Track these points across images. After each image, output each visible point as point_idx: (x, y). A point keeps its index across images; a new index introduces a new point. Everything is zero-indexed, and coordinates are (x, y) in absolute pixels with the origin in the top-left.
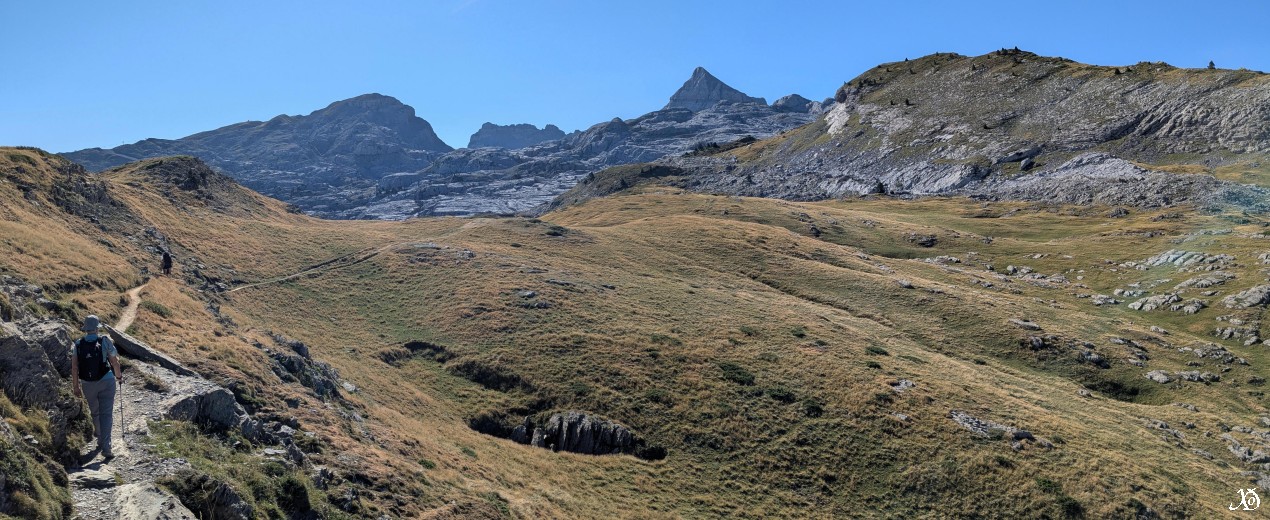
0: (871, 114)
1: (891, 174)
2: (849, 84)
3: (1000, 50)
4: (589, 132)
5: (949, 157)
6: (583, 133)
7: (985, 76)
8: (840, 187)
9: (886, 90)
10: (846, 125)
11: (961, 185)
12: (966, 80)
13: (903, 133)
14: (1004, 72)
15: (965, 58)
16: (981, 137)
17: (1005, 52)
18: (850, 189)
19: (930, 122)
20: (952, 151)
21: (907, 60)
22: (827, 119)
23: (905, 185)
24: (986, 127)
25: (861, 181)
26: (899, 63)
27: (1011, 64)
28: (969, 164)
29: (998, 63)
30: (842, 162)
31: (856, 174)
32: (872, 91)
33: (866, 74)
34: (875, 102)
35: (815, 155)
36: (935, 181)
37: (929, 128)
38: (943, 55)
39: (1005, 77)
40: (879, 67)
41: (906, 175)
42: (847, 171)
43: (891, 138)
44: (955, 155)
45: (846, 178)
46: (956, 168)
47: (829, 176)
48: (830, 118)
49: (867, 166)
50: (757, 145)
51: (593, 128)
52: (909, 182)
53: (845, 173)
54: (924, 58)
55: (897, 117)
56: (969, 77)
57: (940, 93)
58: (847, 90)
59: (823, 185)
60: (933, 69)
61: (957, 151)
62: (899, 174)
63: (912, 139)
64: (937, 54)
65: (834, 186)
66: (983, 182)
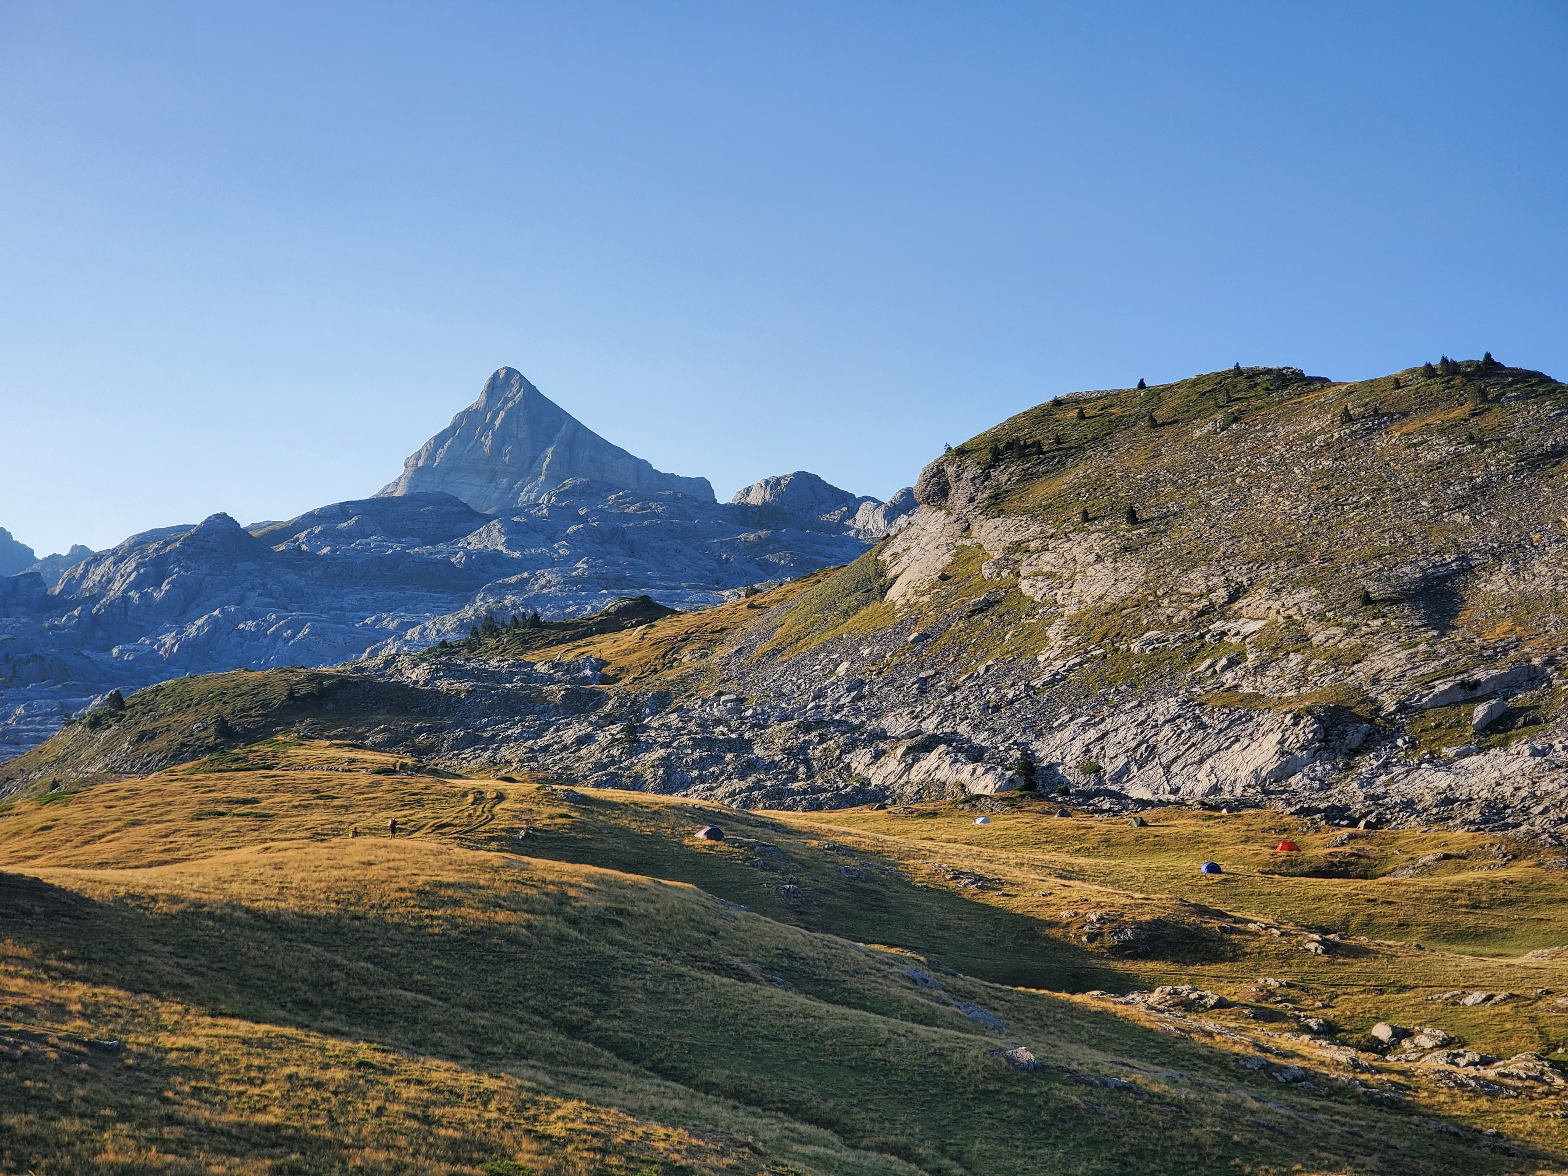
0: (1018, 546)
1: (1067, 734)
2: (962, 451)
3: (1436, 362)
5: (1247, 688)
7: (1380, 443)
8: (909, 767)
9: (1071, 476)
10: (944, 578)
11: (1283, 773)
12: (1318, 454)
13: (1114, 609)
14: (1443, 432)
15: (1324, 382)
16: (1351, 630)
17: (1450, 368)
18: (940, 775)
19: (1197, 579)
20: (1261, 668)
21: (1142, 385)
22: (886, 556)
23: (1110, 768)
24: (1367, 600)
25: (976, 755)
26: (1118, 393)
27: (1468, 407)
28: (1309, 711)
29: (1428, 404)
30: (922, 691)
31: (963, 729)
32: (1028, 477)
33: (1014, 424)
34: (1032, 514)
35: (842, 669)
36: (1201, 761)
37: (1191, 599)
38: (1253, 375)
39: (1442, 448)
40: (1057, 403)
41: (1112, 738)
42: (935, 719)
43: (1074, 624)
44: (1268, 683)
45: (928, 745)
46: (1266, 720)
47: (883, 736)
48: (896, 555)
49: (997, 708)
50: (665, 628)
52: (1122, 761)
53: (930, 726)
54: (1195, 383)
55: (1099, 559)
56: (1328, 445)
57: (1239, 490)
58: (950, 470)
59: (859, 760)
60: (1219, 416)
61: (1272, 672)
62: (1092, 734)
63: (1138, 630)
64: (1238, 371)
65: (892, 765)
66: (1348, 767)
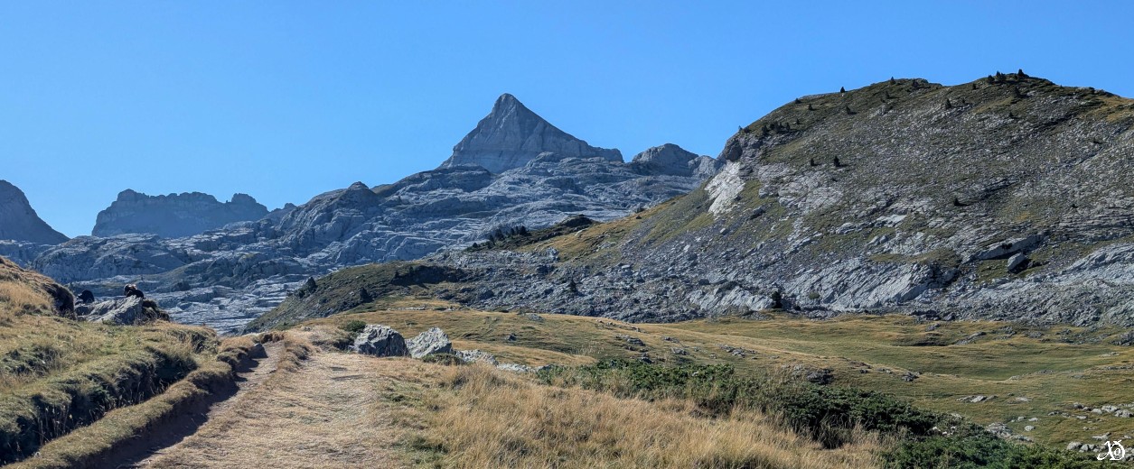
0: (778, 180)
1: (802, 278)
2: (747, 130)
3: (994, 75)
4: (309, 207)
5: (895, 251)
6: (299, 209)
7: (966, 118)
8: (720, 299)
9: (806, 141)
10: (738, 199)
11: (911, 296)
12: (934, 125)
13: (828, 212)
14: (997, 112)
15: (938, 87)
16: (948, 219)
17: (1001, 78)
18: (736, 302)
19: (870, 194)
20: (902, 241)
21: (843, 90)
22: (709, 188)
23: (824, 296)
24: (957, 203)
25: (753, 290)
26: (830, 95)
27: (1011, 99)
28: (925, 262)
29: (989, 97)
30: (728, 259)
31: (748, 278)
32: (782, 143)
33: (775, 114)
34: (785, 162)
35: (686, 248)
36: (871, 290)
37: (867, 204)
38: (902, 82)
39: (997, 120)
40: (798, 102)
41: (825, 280)
42: (734, 273)
43: (807, 221)
44: (906, 248)
45: (731, 286)
46: (905, 268)
47: (705, 283)
48: (714, 187)
49: (766, 266)
50: (592, 232)
51: (317, 201)
52: (830, 291)
53: (731, 277)
54: (871, 88)
55: (820, 185)
56: (939, 120)
57: (892, 146)
58: (742, 140)
59: (694, 297)
60: (883, 106)
61: (908, 242)
62: (815, 278)
63: (839, 222)
64: (893, 81)
65: (711, 298)
66: (945, 291)
